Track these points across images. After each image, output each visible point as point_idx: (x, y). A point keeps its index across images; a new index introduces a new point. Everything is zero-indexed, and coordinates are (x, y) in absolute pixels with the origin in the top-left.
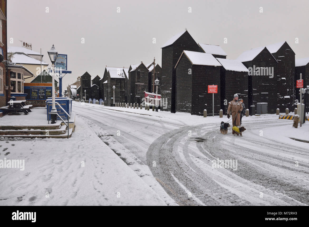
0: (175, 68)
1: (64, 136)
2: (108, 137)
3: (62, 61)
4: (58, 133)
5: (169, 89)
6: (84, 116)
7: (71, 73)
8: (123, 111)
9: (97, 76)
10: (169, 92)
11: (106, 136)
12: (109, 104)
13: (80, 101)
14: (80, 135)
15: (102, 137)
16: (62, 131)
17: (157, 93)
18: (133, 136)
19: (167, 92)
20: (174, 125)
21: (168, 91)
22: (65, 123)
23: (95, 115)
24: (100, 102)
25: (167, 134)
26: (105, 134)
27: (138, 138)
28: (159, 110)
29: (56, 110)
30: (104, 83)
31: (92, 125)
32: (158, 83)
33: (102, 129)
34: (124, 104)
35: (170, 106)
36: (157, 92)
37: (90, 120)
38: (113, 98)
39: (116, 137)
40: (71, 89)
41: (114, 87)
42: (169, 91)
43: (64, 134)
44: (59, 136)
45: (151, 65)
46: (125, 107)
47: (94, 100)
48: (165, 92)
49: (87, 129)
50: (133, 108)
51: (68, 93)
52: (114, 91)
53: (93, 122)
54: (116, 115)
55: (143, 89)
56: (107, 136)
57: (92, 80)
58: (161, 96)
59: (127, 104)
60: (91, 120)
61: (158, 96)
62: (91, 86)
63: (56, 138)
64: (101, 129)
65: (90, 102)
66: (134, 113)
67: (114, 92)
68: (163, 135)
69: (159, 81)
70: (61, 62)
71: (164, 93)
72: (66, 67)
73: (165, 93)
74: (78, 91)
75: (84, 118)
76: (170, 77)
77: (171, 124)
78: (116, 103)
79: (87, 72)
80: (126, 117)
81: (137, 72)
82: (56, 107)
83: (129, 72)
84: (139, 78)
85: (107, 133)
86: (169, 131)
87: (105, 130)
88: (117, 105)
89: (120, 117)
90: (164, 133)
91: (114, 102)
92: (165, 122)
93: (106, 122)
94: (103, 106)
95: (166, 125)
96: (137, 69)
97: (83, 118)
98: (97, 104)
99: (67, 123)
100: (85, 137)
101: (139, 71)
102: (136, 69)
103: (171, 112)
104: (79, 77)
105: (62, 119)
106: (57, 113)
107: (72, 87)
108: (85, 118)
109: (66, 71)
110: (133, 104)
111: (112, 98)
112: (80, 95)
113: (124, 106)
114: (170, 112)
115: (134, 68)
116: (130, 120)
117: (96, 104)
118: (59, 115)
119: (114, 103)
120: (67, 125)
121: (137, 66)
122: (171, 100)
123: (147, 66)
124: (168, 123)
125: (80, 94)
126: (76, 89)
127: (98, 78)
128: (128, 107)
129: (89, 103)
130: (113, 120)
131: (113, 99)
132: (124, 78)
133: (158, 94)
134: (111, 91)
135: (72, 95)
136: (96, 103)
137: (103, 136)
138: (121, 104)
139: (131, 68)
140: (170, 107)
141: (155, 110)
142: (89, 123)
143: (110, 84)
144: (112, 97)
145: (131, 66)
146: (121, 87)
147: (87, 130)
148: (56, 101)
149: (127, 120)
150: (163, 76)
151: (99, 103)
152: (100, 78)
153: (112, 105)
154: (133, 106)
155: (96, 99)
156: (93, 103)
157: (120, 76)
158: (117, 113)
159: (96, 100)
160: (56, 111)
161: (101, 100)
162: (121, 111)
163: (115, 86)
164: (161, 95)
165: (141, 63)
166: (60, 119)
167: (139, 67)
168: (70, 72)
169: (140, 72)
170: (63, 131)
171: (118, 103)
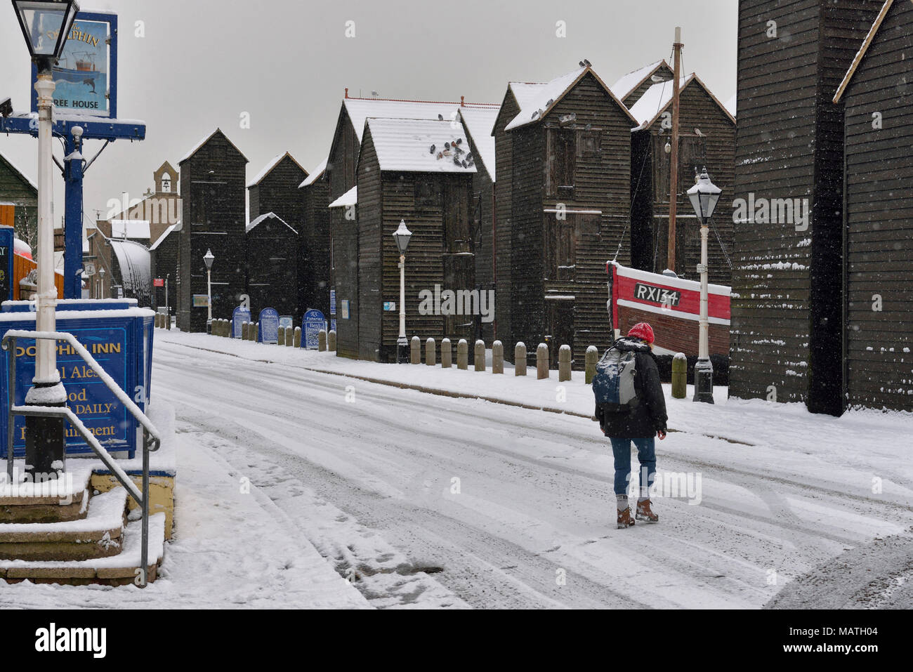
0: (836, 98)
1: (114, 570)
2: (409, 577)
3: (86, 60)
4: (74, 550)
5: (795, 249)
6: (217, 425)
7: (142, 138)
8: (467, 396)
9: (287, 159)
10: (796, 266)
11: (389, 571)
12: (368, 345)
13: (173, 326)
14: (214, 558)
15: (367, 580)
16: (99, 534)
17: (704, 277)
18: (587, 580)
19: (780, 265)
20: (853, 502)
21: (784, 261)
22: (120, 479)
23: (287, 417)
24: (308, 331)
25: (825, 569)
26: (379, 561)
27: (624, 593)
28: (720, 392)
29: (61, 386)
30: (332, 208)
31: (281, 490)
32: (712, 204)
33: (353, 519)
34: (471, 345)
35: (803, 363)
36: (702, 267)
37: (262, 457)
38: (398, 306)
39: (464, 582)
40: (115, 245)
41: (403, 230)
42: (792, 261)
43: (113, 552)
44: (84, 570)
45: (645, 85)
46: (477, 369)
47: (268, 315)
48: (766, 266)
49: (253, 523)
50: (532, 372)
51: (98, 269)
52: (402, 258)
53: (280, 469)
54: (428, 421)
55: (598, 247)
56: (396, 578)
57: (249, 188)
58: (737, 295)
59: (489, 344)
60: (265, 451)
61: (710, 295)
62: (249, 225)
63: (62, 581)
64: (342, 519)
65: (238, 328)
66: (546, 410)
67: (401, 265)
68: (798, 579)
69: (719, 190)
70: (80, 65)
71: (754, 271)
72: (113, 96)
73: (761, 271)
74: (163, 259)
75: (219, 441)
76: (797, 163)
77: (831, 493)
78: (415, 338)
79: (219, 135)
80: (497, 436)
81: (553, 131)
82: (59, 367)
83: (498, 131)
84: (565, 168)
85: (389, 549)
86: (838, 549)
87: (373, 525)
88: (423, 353)
89: (453, 439)
90: (804, 568)
91: (402, 333)
92: (783, 482)
93: (372, 471)
94: (327, 359)
95: (798, 504)
96: (556, 108)
97: (209, 437)
98: (289, 344)
99: (140, 480)
100: (252, 575)
101: (569, 124)
102: (544, 109)
103: (813, 409)
104: (166, 167)
105: (103, 451)
106: (66, 410)
107: (118, 228)
108: (225, 441)
109: (109, 125)
110: (532, 347)
111: (390, 306)
112: (172, 288)
113: (471, 362)
114: (800, 408)
115: (532, 106)
116: (534, 461)
117: (281, 343)
118: (79, 423)
119: (402, 340)
120: (139, 494)
121: (557, 88)
122: (805, 325)
123: (619, 91)
124: (804, 486)
125: (172, 279)
126: (145, 242)
127: (288, 169)
128: (498, 370)
129: (233, 336)
130: (413, 453)
131: (398, 311)
132: (471, 174)
133: (712, 279)
134: (382, 257)
135: (120, 282)
136: (282, 338)
137: (369, 571)
138: (450, 349)
139: (510, 107)
140: (799, 369)
141: (691, 390)
142: (261, 476)
143: (376, 213)
144: (388, 299)
145: (509, 92)
146: (446, 235)
147: (252, 527)
148: (61, 325)
149: (511, 459)
150: (746, 156)
151: (304, 339)
152: (305, 175)
153: (391, 353)
154: (531, 362)
155: (282, 312)
156: (260, 340)
157: (440, 156)
158: (427, 406)
159: (282, 320)
160: (60, 393)
161: (312, 315)
162: (455, 395)
163: (408, 227)
164: (733, 291)
165: (581, 71)
166: (87, 450)
167: (568, 96)
168: (136, 132)
169: (572, 133)
170: (111, 532)
171: (431, 339)
